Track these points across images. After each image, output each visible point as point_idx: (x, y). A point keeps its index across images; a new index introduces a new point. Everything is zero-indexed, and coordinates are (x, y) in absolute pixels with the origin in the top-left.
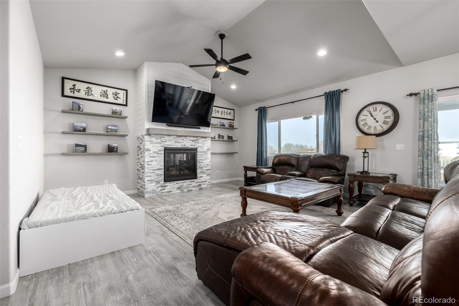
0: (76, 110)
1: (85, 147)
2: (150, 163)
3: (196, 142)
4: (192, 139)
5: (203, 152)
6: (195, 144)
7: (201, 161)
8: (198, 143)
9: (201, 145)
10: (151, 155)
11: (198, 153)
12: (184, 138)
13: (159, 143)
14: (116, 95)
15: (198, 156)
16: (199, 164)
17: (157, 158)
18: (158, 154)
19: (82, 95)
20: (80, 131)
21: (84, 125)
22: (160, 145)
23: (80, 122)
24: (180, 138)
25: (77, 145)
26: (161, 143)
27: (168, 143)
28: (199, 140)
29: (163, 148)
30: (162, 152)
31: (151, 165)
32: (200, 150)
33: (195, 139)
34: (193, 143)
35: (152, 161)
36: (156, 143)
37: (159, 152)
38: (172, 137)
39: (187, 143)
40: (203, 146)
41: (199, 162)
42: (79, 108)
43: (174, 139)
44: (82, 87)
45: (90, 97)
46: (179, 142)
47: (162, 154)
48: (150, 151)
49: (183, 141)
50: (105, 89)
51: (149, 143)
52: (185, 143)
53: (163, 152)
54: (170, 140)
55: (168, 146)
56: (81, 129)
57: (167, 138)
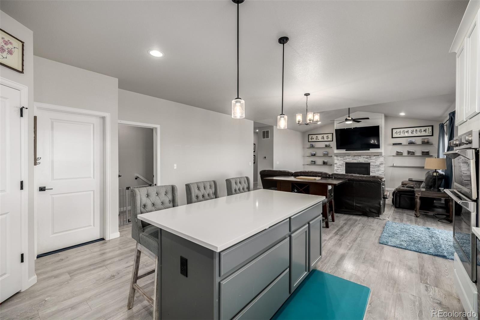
0: (312, 147)
1: (315, 162)
2: (337, 171)
3: (369, 159)
4: (366, 157)
5: (376, 165)
6: (368, 160)
7: (373, 172)
8: (371, 159)
9: (374, 161)
10: (338, 167)
11: (371, 166)
12: (359, 157)
13: (342, 160)
14: (328, 137)
15: (371, 168)
16: (372, 173)
17: (341, 168)
18: (342, 166)
19: (314, 140)
20: (313, 155)
21: (315, 153)
22: (343, 161)
23: (313, 151)
24: (356, 157)
25: (312, 161)
26: (343, 160)
27: (348, 160)
28: (372, 158)
29: (345, 163)
30: (343, 165)
31: (338, 171)
32: (373, 164)
33: (369, 157)
34: (367, 160)
35: (338, 169)
36: (340, 160)
37: (342, 165)
38: (350, 156)
39: (362, 160)
40: (376, 161)
41: (372, 172)
42: (313, 146)
43: (352, 158)
44: (314, 137)
45: (318, 140)
46: (355, 159)
47: (344, 166)
48: (337, 164)
49: (358, 158)
50: (323, 135)
51: (337, 160)
52: (359, 160)
53: (345, 165)
54: (349, 159)
55: (348, 162)
56: (314, 154)
57: (347, 157)
